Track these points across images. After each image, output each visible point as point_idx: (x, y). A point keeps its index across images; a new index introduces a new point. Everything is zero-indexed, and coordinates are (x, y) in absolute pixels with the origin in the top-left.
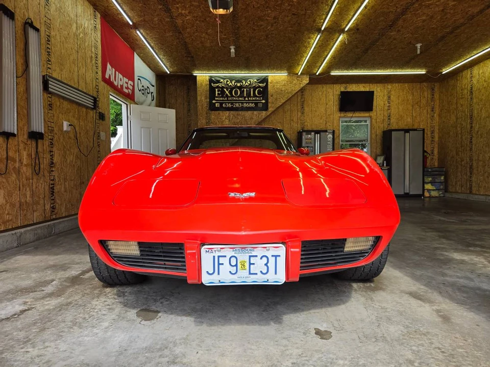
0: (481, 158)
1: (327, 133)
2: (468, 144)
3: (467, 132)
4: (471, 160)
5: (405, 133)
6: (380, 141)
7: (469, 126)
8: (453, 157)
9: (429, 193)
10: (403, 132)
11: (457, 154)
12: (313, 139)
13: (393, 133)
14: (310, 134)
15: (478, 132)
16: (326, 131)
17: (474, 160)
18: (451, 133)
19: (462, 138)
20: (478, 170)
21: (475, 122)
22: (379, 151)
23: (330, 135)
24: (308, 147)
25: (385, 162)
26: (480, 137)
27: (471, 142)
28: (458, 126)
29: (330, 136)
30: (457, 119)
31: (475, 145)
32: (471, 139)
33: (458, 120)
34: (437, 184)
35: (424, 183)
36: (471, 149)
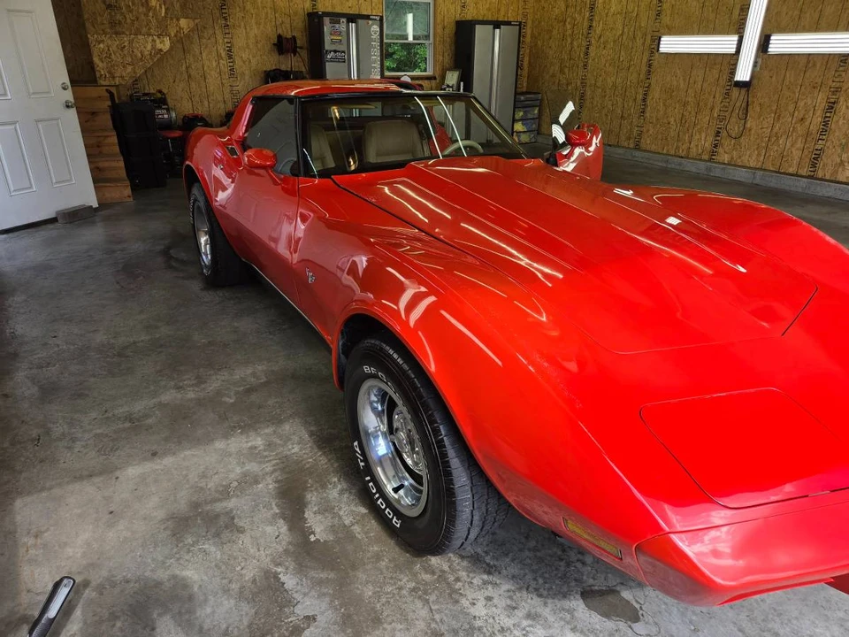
0: (599, 84)
1: (370, 22)
2: (582, 56)
3: (582, 35)
4: (584, 84)
5: (494, 28)
6: (448, 40)
7: (586, 24)
8: (553, 76)
9: (519, 137)
10: (492, 27)
11: (562, 71)
12: (344, 34)
13: (478, 28)
14: (339, 23)
15: (600, 37)
16: (367, 17)
17: (588, 85)
18: (555, 32)
19: (572, 43)
20: (592, 103)
21: (597, 18)
22: (447, 60)
23: (375, 26)
24: (335, 51)
25: (462, 83)
26: (602, 46)
27: (587, 54)
28: (568, 20)
29: (376, 28)
30: (567, 7)
31: (593, 60)
32: (588, 49)
33: (569, 10)
34: (529, 121)
35: (514, 121)
36: (585, 66)
